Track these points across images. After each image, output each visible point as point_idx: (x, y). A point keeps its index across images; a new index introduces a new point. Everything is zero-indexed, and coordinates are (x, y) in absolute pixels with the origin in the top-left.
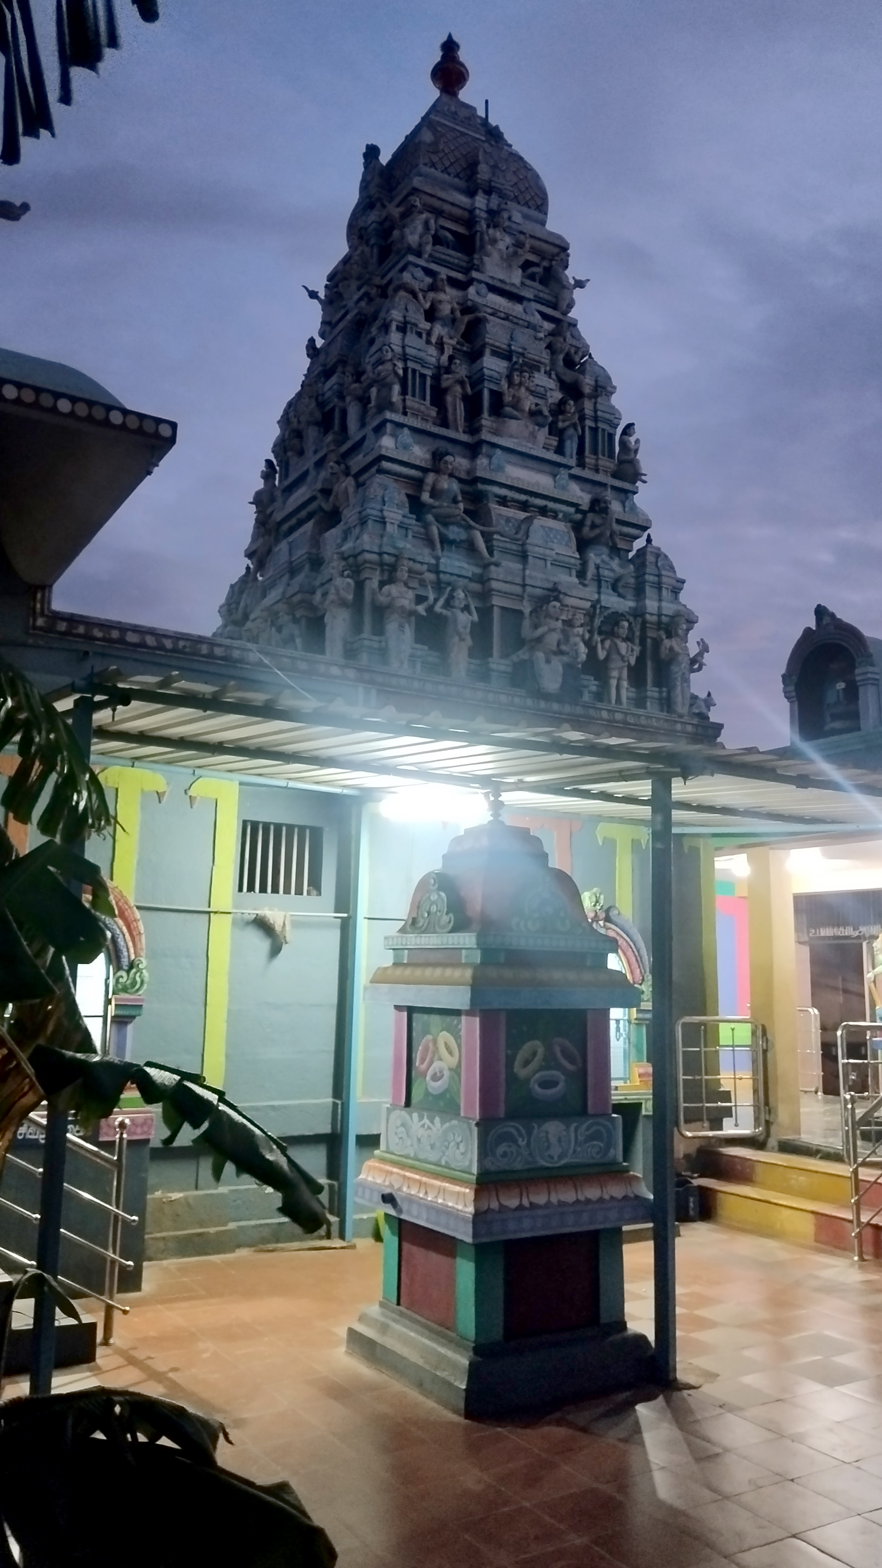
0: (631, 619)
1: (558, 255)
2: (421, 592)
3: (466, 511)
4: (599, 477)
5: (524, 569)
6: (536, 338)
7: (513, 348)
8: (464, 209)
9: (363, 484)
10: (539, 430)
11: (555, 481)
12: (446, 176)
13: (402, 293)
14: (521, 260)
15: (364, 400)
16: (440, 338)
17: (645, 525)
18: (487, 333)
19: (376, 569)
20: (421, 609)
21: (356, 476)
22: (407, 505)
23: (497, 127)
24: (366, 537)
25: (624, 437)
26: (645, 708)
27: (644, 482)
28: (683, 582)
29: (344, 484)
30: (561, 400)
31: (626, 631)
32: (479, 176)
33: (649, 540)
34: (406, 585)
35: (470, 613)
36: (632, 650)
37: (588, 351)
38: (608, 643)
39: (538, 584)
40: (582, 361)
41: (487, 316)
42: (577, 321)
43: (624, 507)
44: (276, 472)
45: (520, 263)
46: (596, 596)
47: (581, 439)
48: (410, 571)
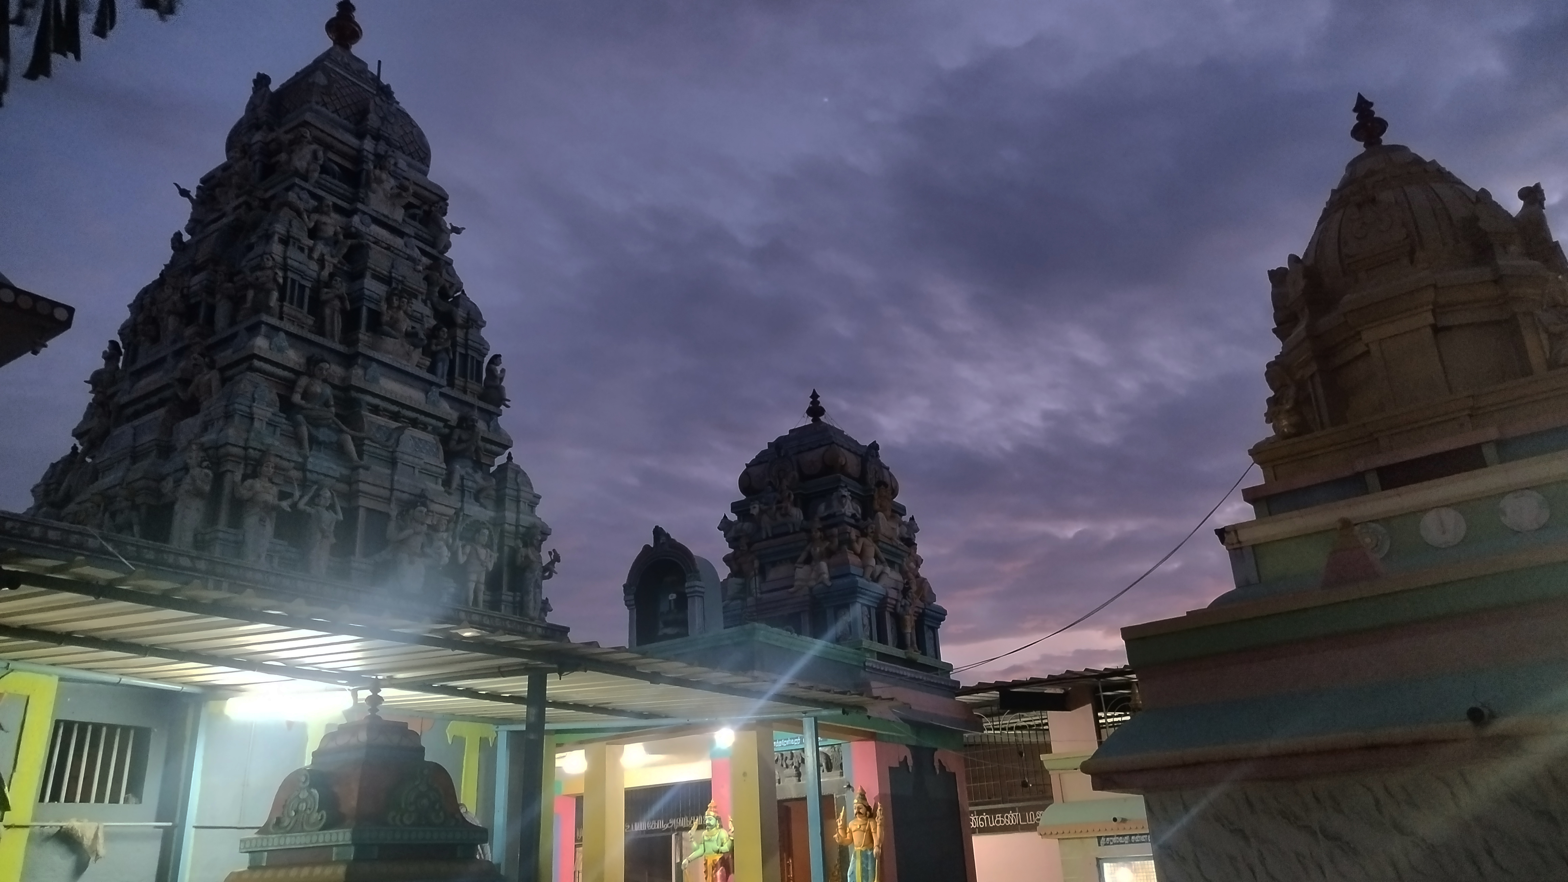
0: (491, 527)
1: (438, 203)
2: (287, 489)
3: (337, 415)
4: (468, 398)
5: (392, 475)
6: (415, 270)
7: (393, 275)
8: (353, 148)
9: (231, 379)
10: (414, 350)
11: (427, 397)
12: (335, 116)
13: (286, 210)
14: (404, 202)
15: (237, 301)
16: (322, 255)
17: (506, 443)
18: (369, 258)
19: (241, 463)
20: (285, 505)
21: (222, 370)
22: (278, 404)
23: (388, 86)
24: (231, 431)
25: (493, 366)
26: (500, 610)
27: (508, 406)
28: (539, 497)
29: (207, 377)
30: (435, 326)
31: (487, 538)
32: (368, 123)
33: (510, 457)
34: (271, 481)
35: (336, 512)
36: (491, 556)
37: (462, 287)
38: (468, 549)
39: (406, 489)
40: (455, 295)
41: (370, 243)
42: (452, 261)
43: (489, 426)
44: (121, 354)
45: (403, 204)
46: (459, 505)
47: (452, 363)
48: (276, 467)
